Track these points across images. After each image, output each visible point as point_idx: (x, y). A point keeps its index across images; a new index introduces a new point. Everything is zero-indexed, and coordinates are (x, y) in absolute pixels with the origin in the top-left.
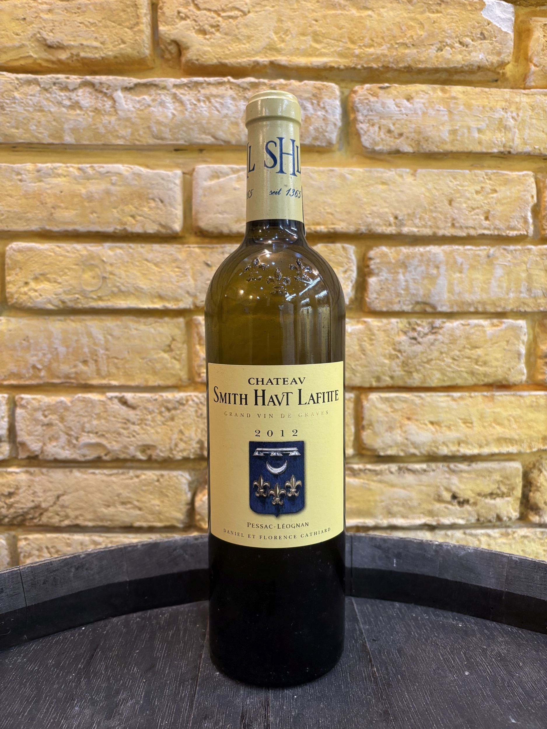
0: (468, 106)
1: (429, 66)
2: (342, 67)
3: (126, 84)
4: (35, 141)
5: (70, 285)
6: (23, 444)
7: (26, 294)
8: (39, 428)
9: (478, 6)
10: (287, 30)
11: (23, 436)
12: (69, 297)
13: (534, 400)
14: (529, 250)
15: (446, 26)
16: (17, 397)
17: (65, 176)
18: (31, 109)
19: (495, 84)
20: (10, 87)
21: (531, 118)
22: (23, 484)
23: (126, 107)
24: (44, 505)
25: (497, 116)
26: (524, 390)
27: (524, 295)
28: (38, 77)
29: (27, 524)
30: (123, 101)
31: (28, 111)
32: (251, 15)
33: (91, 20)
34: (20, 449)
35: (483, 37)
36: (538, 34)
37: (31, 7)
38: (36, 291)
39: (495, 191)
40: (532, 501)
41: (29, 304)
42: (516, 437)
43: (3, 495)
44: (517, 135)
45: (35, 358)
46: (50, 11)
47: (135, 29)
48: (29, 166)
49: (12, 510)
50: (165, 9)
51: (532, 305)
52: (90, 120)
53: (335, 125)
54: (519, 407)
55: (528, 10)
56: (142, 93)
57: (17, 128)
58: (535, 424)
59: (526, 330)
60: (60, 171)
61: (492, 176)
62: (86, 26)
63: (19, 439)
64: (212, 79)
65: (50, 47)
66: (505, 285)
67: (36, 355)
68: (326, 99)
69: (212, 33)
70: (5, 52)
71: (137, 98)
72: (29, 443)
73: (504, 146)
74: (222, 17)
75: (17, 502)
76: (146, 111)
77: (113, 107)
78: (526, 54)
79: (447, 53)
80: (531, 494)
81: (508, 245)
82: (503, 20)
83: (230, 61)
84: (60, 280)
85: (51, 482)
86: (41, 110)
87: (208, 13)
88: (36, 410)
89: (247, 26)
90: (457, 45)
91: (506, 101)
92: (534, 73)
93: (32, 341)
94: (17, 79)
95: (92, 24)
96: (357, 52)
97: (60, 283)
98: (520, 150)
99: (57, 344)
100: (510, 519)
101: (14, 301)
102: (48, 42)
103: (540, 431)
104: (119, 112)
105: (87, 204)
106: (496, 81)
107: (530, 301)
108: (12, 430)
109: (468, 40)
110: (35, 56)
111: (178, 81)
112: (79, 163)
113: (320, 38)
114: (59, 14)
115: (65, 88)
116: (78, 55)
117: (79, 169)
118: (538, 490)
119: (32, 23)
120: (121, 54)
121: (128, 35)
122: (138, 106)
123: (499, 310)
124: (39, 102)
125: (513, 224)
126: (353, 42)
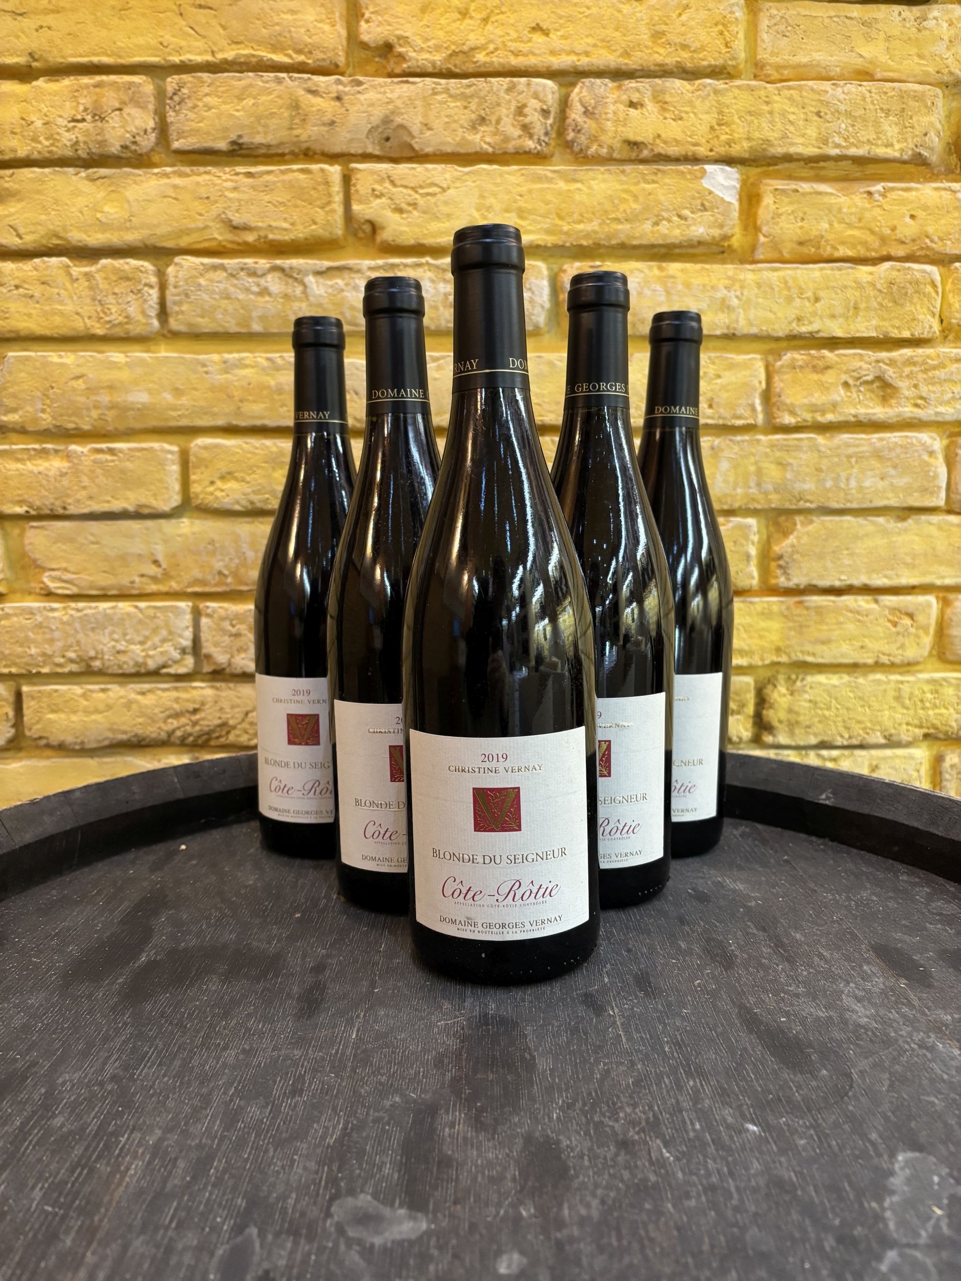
0: (688, 285)
1: (644, 242)
2: (549, 245)
3: (318, 268)
4: (221, 330)
5: (259, 484)
6: (208, 657)
7: (212, 494)
8: (226, 638)
9: (699, 174)
10: (490, 207)
11: (208, 647)
12: (259, 497)
13: (766, 605)
14: (758, 441)
15: (662, 198)
16: (202, 605)
17: (253, 367)
18: (217, 297)
19: (720, 256)
20: (195, 273)
21: (757, 297)
22: (209, 699)
23: (317, 292)
24: (231, 722)
25: (719, 295)
26: (757, 596)
27: (753, 490)
28: (226, 261)
29: (213, 743)
30: (314, 286)
31: (215, 299)
32: (451, 191)
33: (279, 199)
34: (205, 663)
35: (704, 208)
36: (768, 200)
37: (215, 185)
38: (222, 490)
39: (719, 376)
40: (765, 719)
41: (215, 505)
42: (746, 648)
43: (188, 711)
44: (742, 316)
45: (221, 564)
46: (235, 189)
47: (327, 209)
48: (216, 357)
49: (197, 728)
50: (358, 187)
51: (762, 501)
52: (279, 306)
53: (543, 307)
54: (750, 614)
55: (759, 170)
56: (333, 277)
57: (203, 317)
58: (767, 634)
59: (755, 529)
60: (247, 362)
61: (717, 361)
62: (275, 206)
63: (204, 651)
64: (410, 261)
65: (235, 228)
66: (731, 479)
67: (223, 560)
68: (533, 280)
69: (409, 212)
70: (188, 234)
71: (330, 283)
72: (215, 655)
73: (728, 328)
74: (421, 194)
75: (203, 719)
76: (339, 296)
77: (304, 292)
78: (755, 223)
79: (664, 228)
80: (764, 712)
81: (735, 435)
82: (727, 188)
83: (429, 241)
84: (248, 479)
85: (239, 698)
86: (228, 297)
87: (405, 191)
88: (223, 619)
89: (446, 203)
90: (675, 218)
91: (729, 278)
92: (763, 244)
93: (217, 545)
94: (202, 264)
95: (281, 203)
96: (566, 228)
97: (248, 482)
98: (745, 331)
99: (245, 547)
100: (741, 739)
101: (199, 501)
102: (234, 223)
103: (772, 642)
104: (311, 298)
105: (276, 397)
106: (723, 252)
107: (760, 497)
108: (196, 642)
109: (687, 212)
110: (220, 238)
111: (372, 263)
112: (266, 352)
113: (526, 215)
114: (244, 192)
115: (253, 273)
116: (266, 237)
117: (268, 359)
118: (771, 706)
119: (216, 202)
120: (313, 236)
121: (320, 215)
122: (330, 291)
123: (726, 507)
124: (226, 289)
125: (740, 411)
126: (561, 218)
